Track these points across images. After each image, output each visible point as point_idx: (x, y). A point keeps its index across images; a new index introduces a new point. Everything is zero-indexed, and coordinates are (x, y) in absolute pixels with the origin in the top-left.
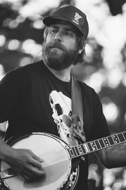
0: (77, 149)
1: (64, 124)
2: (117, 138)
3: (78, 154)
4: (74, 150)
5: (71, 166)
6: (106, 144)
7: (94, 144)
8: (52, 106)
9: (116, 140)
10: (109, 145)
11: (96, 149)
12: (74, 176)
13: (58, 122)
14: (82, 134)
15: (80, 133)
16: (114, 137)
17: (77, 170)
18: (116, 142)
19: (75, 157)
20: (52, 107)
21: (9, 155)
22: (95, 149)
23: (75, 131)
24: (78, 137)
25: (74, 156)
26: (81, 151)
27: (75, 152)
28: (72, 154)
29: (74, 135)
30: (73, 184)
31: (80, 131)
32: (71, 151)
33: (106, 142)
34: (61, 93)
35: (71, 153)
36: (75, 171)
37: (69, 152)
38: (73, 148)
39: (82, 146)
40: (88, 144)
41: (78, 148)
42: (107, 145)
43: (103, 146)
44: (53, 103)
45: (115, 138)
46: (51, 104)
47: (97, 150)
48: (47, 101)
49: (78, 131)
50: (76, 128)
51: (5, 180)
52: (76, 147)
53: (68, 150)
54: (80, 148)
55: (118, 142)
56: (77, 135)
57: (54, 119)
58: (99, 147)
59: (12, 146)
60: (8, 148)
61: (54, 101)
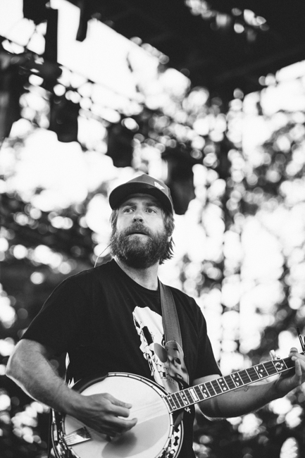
0: (179, 398)
1: (156, 356)
2: (238, 377)
3: (182, 404)
4: (175, 399)
5: (172, 423)
6: (222, 387)
7: (204, 389)
8: (139, 330)
9: (237, 381)
10: (227, 389)
11: (208, 396)
12: (177, 438)
13: (149, 357)
14: (183, 370)
15: (179, 369)
16: (234, 376)
17: (179, 428)
18: (238, 384)
19: (177, 409)
20: (139, 334)
21: (78, 405)
22: (206, 396)
23: (173, 367)
24: (178, 377)
25: (175, 408)
26: (186, 400)
27: (176, 402)
28: (173, 405)
29: (172, 375)
30: (176, 450)
31: (180, 366)
32: (171, 400)
33: (223, 385)
34: (147, 308)
35: (170, 403)
36: (177, 431)
37: (167, 401)
38: (173, 396)
39: (187, 392)
40: (195, 388)
41: (181, 395)
42: (225, 389)
43: (218, 391)
44: (139, 327)
45: (236, 378)
46: (137, 328)
47: (211, 397)
48: (131, 324)
49: (176, 367)
50: (173, 362)
51: (73, 447)
52: (177, 394)
53: (166, 398)
54: (184, 396)
55: (241, 384)
56: (176, 374)
57: (143, 353)
58: (212, 393)
59: (81, 392)
60: (75, 395)
61: (139, 323)
